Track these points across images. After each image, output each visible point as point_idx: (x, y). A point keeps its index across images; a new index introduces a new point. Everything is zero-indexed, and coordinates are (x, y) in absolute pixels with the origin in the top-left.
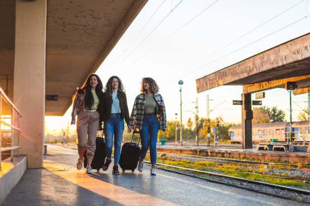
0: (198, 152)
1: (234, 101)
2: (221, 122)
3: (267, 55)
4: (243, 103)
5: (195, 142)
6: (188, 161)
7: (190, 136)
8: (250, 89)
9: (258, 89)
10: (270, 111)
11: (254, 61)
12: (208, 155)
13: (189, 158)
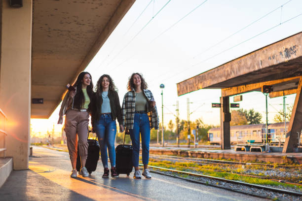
0: (179, 153)
1: (213, 104)
2: (201, 124)
3: (244, 60)
4: (222, 106)
5: (175, 143)
6: (169, 162)
7: (172, 137)
8: (228, 92)
9: (236, 93)
10: (248, 113)
11: (232, 66)
12: (188, 156)
13: (170, 159)
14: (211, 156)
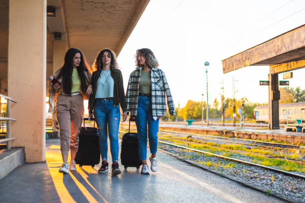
0: (224, 133)
1: (260, 82)
2: (246, 101)
3: (297, 33)
4: (270, 83)
5: (221, 121)
6: (214, 143)
7: (217, 115)
8: (277, 69)
9: (286, 69)
10: (294, 91)
11: (283, 40)
12: (234, 137)
13: (215, 139)
14: (259, 137)
